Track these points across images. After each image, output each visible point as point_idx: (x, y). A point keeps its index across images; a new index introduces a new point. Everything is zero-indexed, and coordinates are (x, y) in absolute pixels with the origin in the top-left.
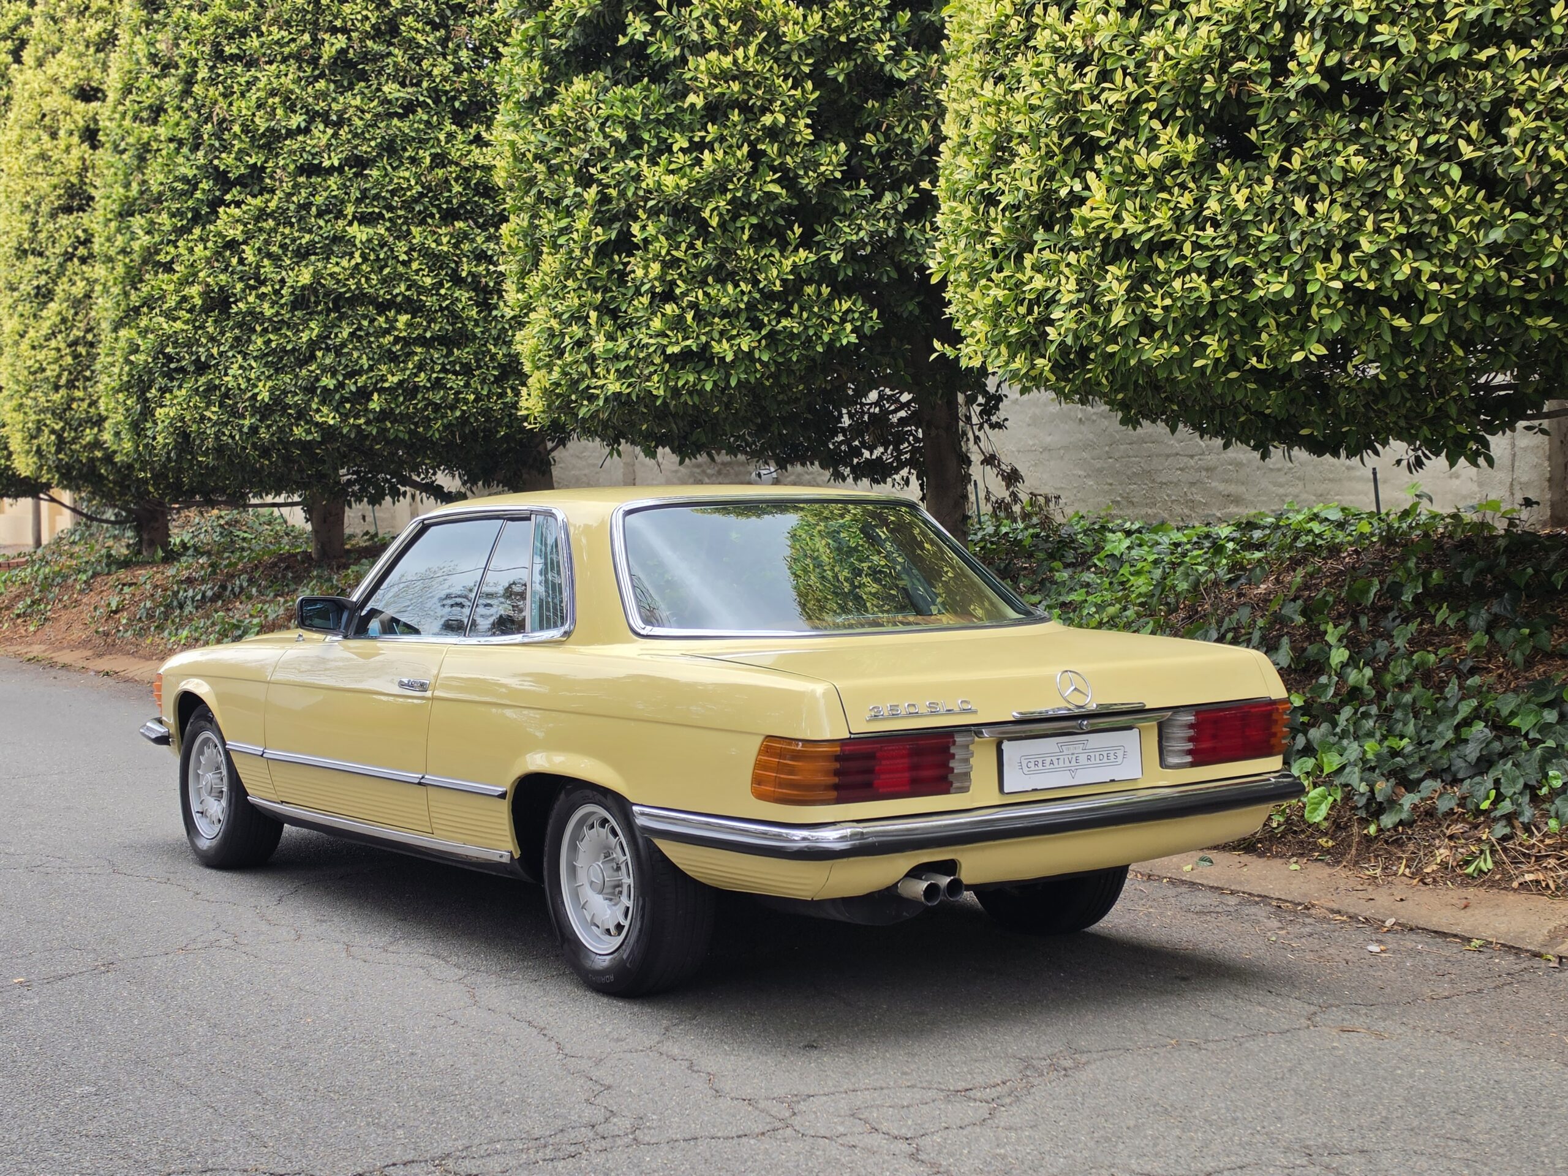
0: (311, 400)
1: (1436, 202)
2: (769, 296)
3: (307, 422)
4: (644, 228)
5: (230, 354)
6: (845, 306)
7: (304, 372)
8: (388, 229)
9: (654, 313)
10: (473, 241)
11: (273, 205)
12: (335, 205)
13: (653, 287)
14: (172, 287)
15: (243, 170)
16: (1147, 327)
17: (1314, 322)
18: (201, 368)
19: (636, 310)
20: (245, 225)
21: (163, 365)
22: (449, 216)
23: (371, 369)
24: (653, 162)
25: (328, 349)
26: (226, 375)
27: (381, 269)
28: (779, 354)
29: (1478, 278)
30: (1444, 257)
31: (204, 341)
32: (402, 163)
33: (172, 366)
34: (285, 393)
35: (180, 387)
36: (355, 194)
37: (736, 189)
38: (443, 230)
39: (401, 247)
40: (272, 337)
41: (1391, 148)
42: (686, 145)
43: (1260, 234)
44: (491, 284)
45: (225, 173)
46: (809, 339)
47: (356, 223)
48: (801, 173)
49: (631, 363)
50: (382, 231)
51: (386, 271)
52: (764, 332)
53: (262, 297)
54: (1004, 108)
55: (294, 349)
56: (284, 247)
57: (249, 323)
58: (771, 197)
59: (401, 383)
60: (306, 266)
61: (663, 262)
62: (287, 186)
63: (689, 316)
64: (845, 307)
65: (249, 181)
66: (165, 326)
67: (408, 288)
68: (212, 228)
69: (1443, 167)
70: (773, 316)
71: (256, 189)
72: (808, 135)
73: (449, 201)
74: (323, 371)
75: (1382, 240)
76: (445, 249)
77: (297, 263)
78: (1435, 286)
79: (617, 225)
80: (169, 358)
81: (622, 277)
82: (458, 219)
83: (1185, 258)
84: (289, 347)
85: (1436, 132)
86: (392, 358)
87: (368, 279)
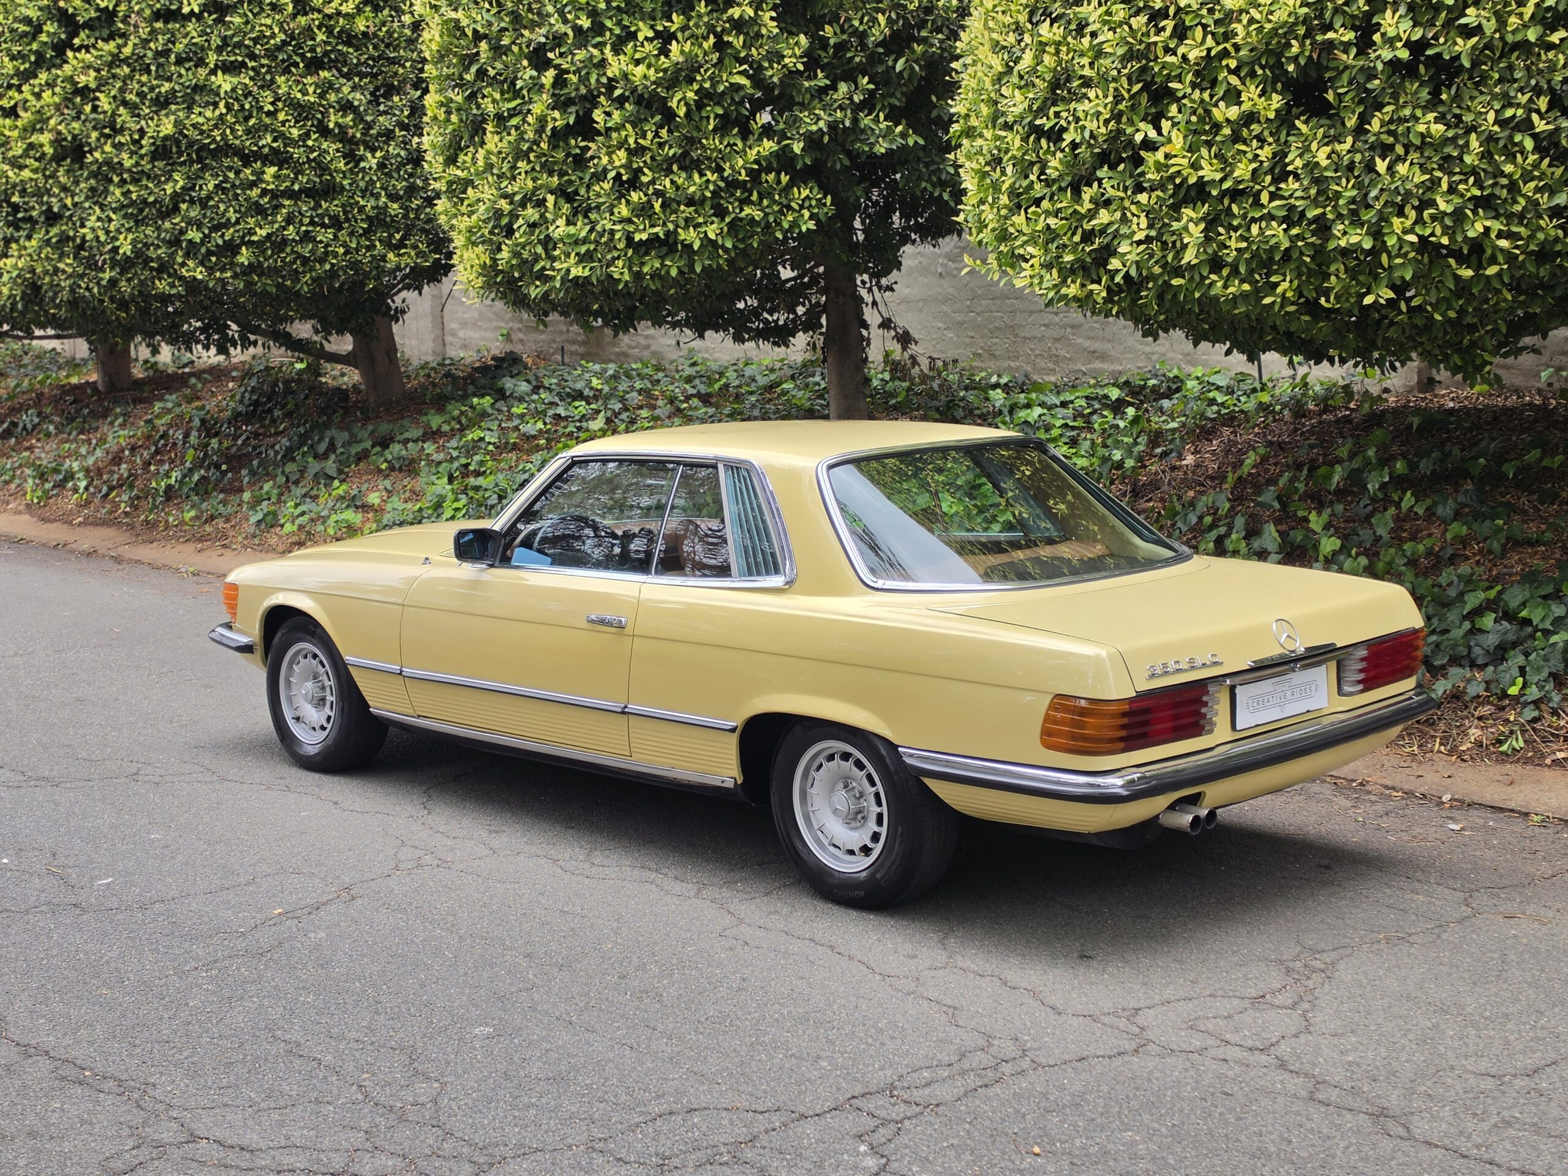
0: (174, 253)
1: (1508, 168)
2: (733, 184)
3: (169, 276)
4: (608, 114)
5: (87, 205)
6: (805, 193)
7: (167, 225)
8: (251, 78)
9: (619, 199)
10: (338, 90)
11: (127, 51)
12: (195, 53)
13: (619, 175)
14: (15, 133)
15: (93, 14)
16: (1216, 264)
17: (1384, 269)
18: (52, 218)
19: (598, 195)
20: (98, 70)
21: (8, 214)
22: (314, 65)
23: (238, 222)
24: (617, 50)
25: (192, 202)
26: (83, 226)
27: (247, 119)
28: (739, 240)
29: (1541, 236)
30: (1510, 216)
31: (56, 190)
32: (262, 10)
33: (20, 215)
34: (146, 245)
35: (29, 237)
36: (216, 41)
37: (703, 80)
38: (309, 80)
39: (267, 97)
40: (132, 188)
41: (1468, 118)
42: (651, 34)
43: (1338, 188)
44: (358, 135)
45: (74, 15)
46: (768, 226)
47: (220, 73)
48: (766, 64)
49: (592, 247)
50: (247, 81)
51: (252, 122)
52: (728, 220)
53: (118, 146)
54: (1064, 49)
55: (156, 201)
56: (141, 95)
57: (104, 174)
58: (737, 88)
59: (269, 236)
60: (167, 115)
61: (628, 150)
62: (144, 32)
63: (657, 206)
64: (804, 195)
65: (97, 24)
66: (10, 174)
67: (275, 140)
68: (59, 72)
69: (1518, 138)
70: (736, 204)
71: (105, 33)
72: (773, 27)
73: (313, 50)
74: (189, 223)
75: (1457, 200)
76: (312, 100)
77: (156, 112)
78: (1503, 243)
79: (572, 109)
80: (16, 208)
81: (580, 161)
82: (323, 69)
83: (1263, 206)
84: (151, 199)
85: (1510, 105)
86: (258, 210)
87: (233, 131)
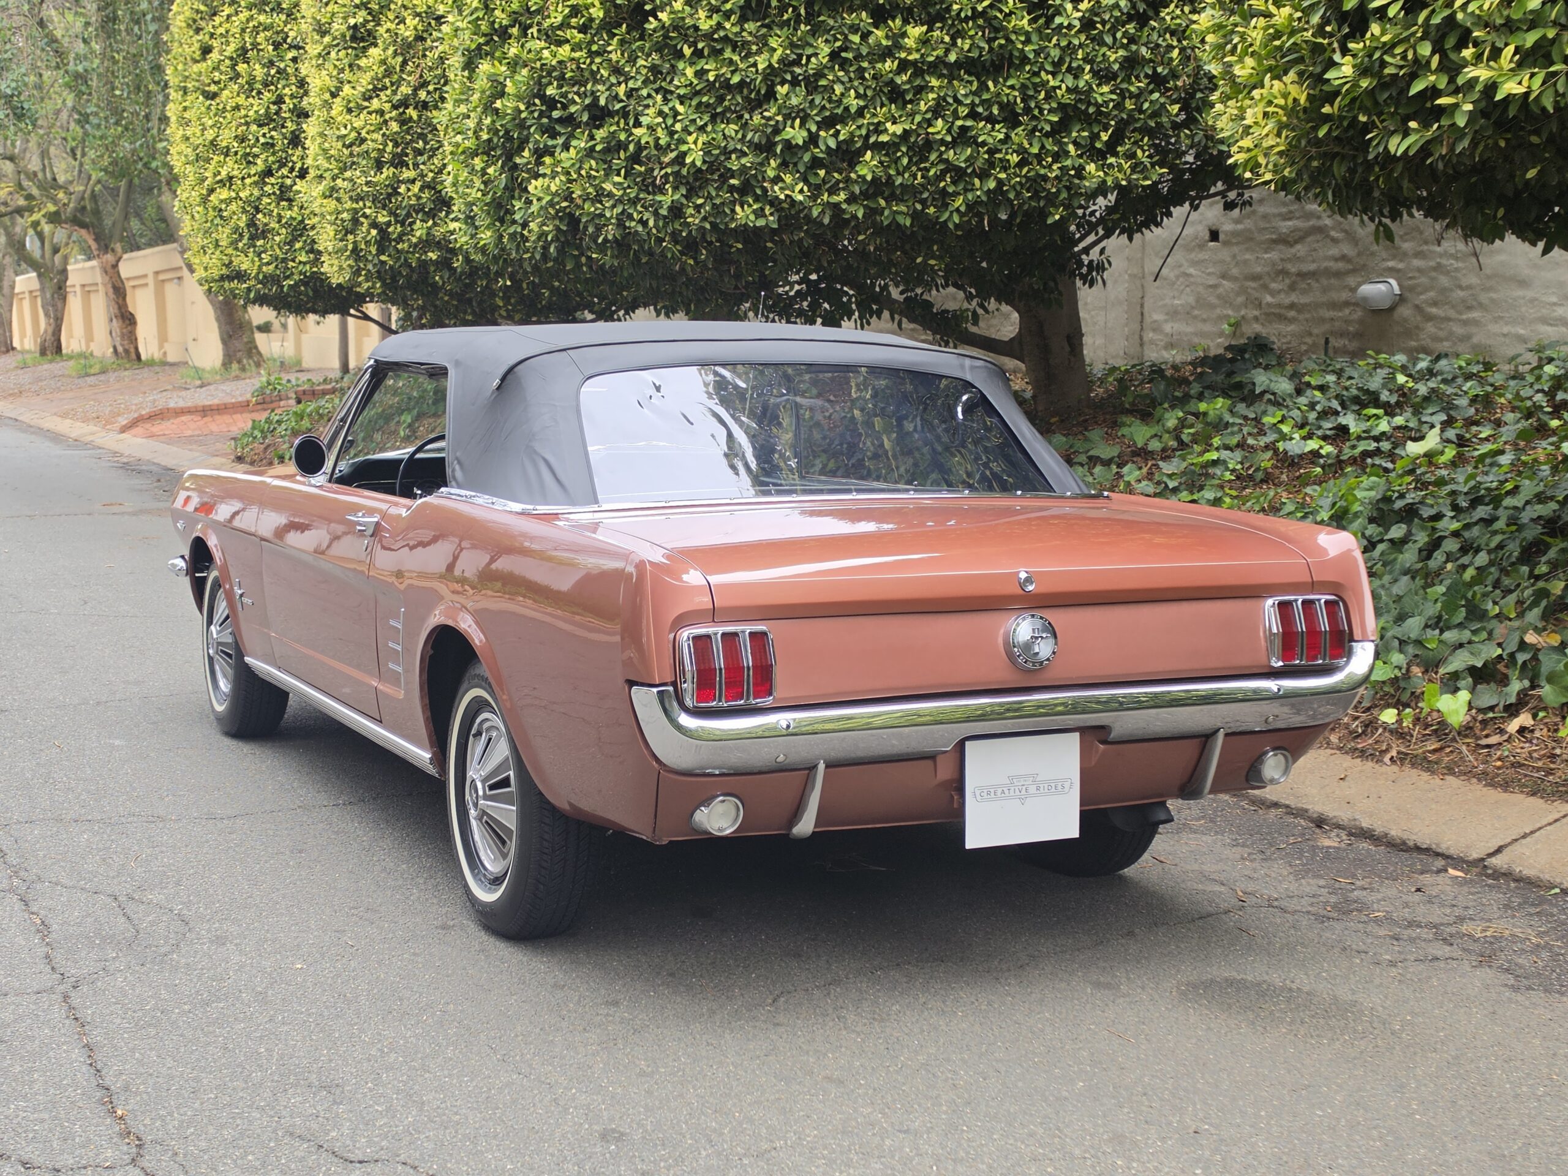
0: (765, 163)
26: (638, 124)
31: (604, 73)
33: (556, 114)
34: (727, 153)
40: (708, 64)
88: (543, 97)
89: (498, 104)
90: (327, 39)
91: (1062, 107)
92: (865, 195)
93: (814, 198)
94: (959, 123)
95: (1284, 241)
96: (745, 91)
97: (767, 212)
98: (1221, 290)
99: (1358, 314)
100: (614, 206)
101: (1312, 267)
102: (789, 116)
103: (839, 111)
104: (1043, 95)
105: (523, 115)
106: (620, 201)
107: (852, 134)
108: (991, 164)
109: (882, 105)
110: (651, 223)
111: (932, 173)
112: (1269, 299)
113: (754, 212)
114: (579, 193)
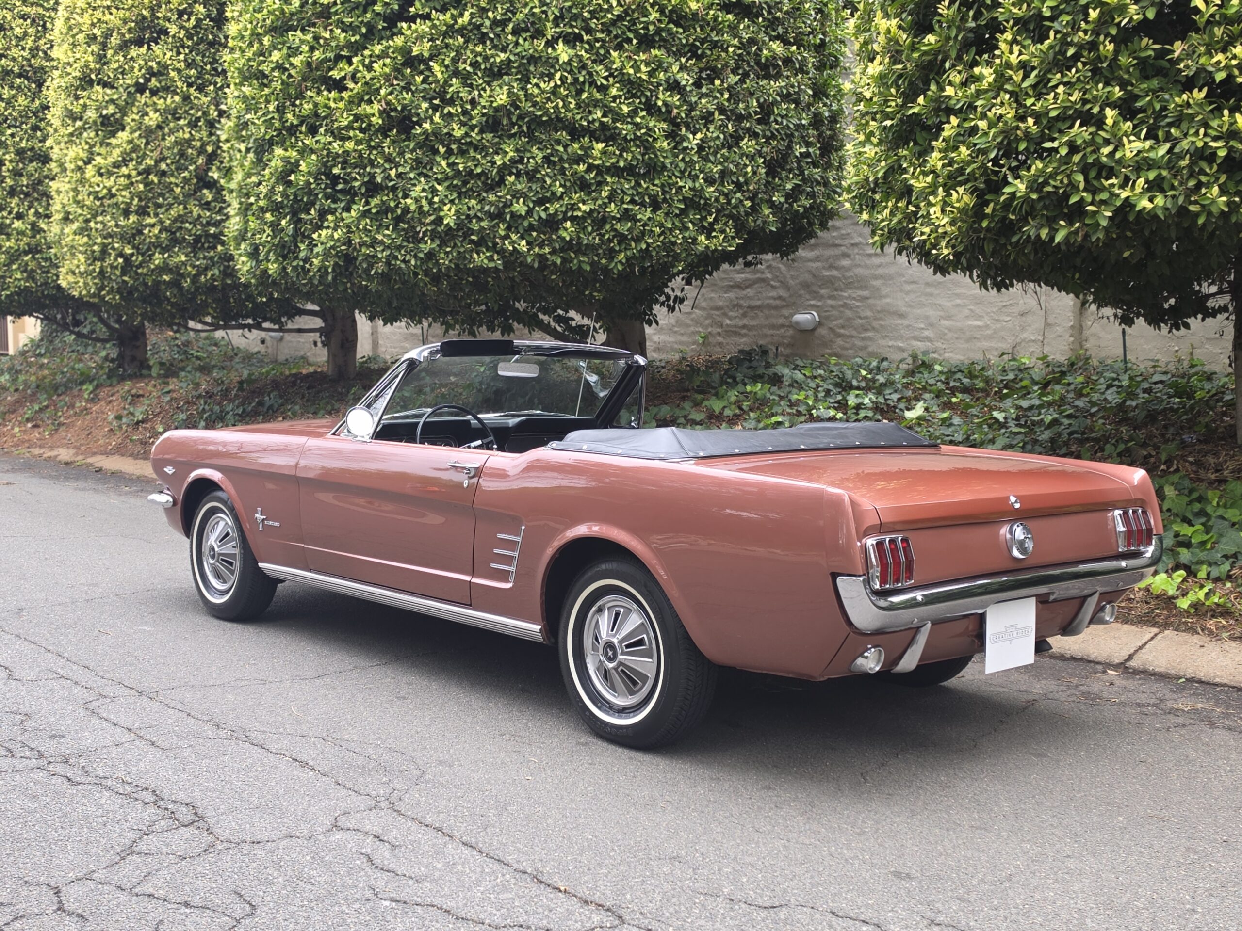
0: (497, 226)
5: (411, 176)
7: (492, 197)
8: (586, 52)
10: (667, 69)
12: (533, 24)
20: (432, 40)
21: (328, 186)
22: (646, 42)
25: (519, 174)
26: (406, 196)
27: (579, 92)
31: (380, 161)
33: (340, 187)
34: (469, 217)
35: (348, 209)
38: (643, 57)
39: (600, 71)
40: (458, 159)
44: (682, 116)
50: (582, 54)
51: (585, 96)
53: (448, 117)
55: (482, 173)
56: (475, 65)
57: (428, 144)
59: (591, 212)
60: (500, 86)
66: (332, 146)
67: (604, 116)
68: (391, 43)
73: (646, 28)
76: (643, 77)
77: (489, 83)
80: (335, 179)
82: (654, 48)
84: (479, 170)
87: (565, 103)
88: (328, 174)
89: (292, 178)
90: (79, 123)
91: (685, 200)
92: (562, 250)
93: (529, 250)
94: (625, 206)
95: (738, 286)
96: (483, 178)
97: (496, 257)
98: (693, 316)
99: (791, 332)
100: (383, 251)
101: (758, 303)
102: (517, 195)
103: (548, 195)
104: (674, 191)
105: (313, 186)
106: (388, 247)
107: (556, 210)
108: (643, 233)
109: (576, 193)
110: (413, 262)
111: (607, 237)
112: (728, 322)
113: (487, 257)
114: (358, 240)
